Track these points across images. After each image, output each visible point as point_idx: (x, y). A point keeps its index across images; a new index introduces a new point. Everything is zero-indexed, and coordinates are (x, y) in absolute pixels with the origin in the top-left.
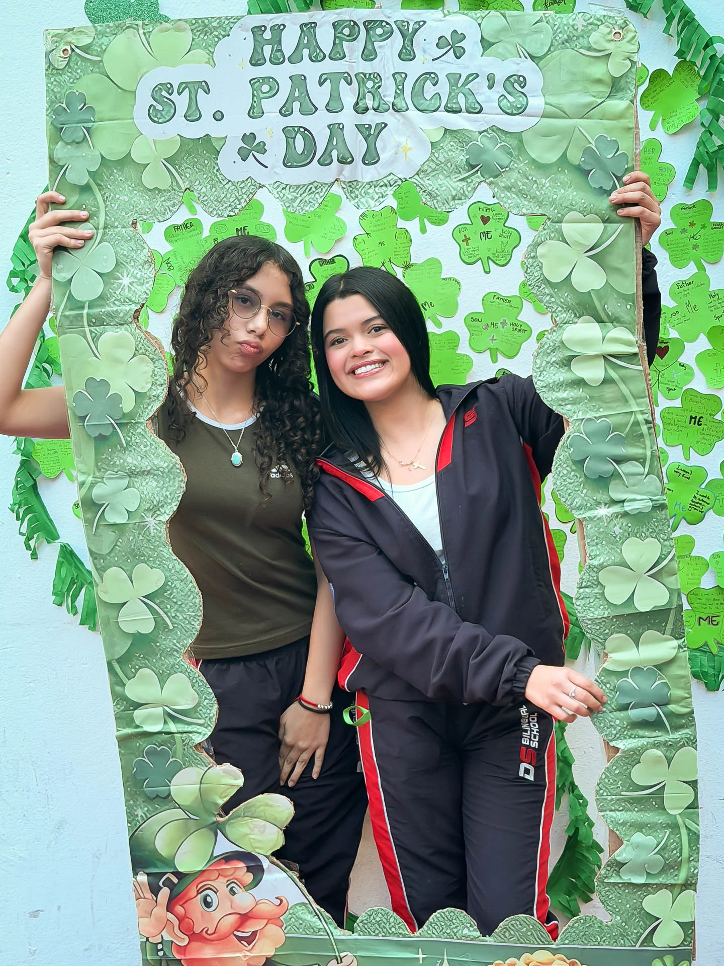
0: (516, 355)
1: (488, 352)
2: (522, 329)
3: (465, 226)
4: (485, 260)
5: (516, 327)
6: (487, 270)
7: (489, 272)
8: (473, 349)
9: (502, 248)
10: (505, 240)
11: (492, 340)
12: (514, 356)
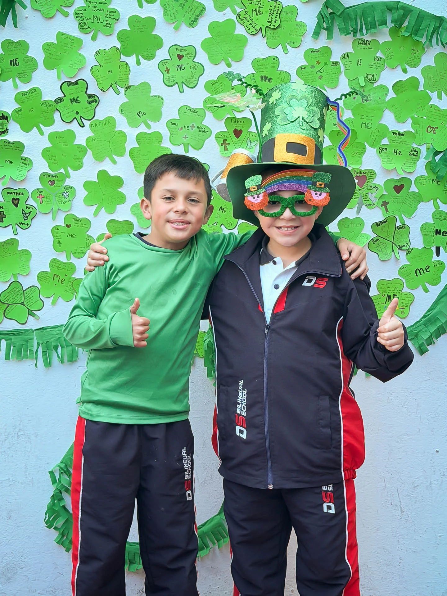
0: (201, 148)
1: (183, 145)
2: (205, 131)
3: (167, 61)
4: (180, 83)
5: (201, 129)
6: (182, 91)
7: (183, 92)
8: (172, 143)
9: (192, 76)
10: (194, 71)
11: (185, 137)
12: (200, 149)
